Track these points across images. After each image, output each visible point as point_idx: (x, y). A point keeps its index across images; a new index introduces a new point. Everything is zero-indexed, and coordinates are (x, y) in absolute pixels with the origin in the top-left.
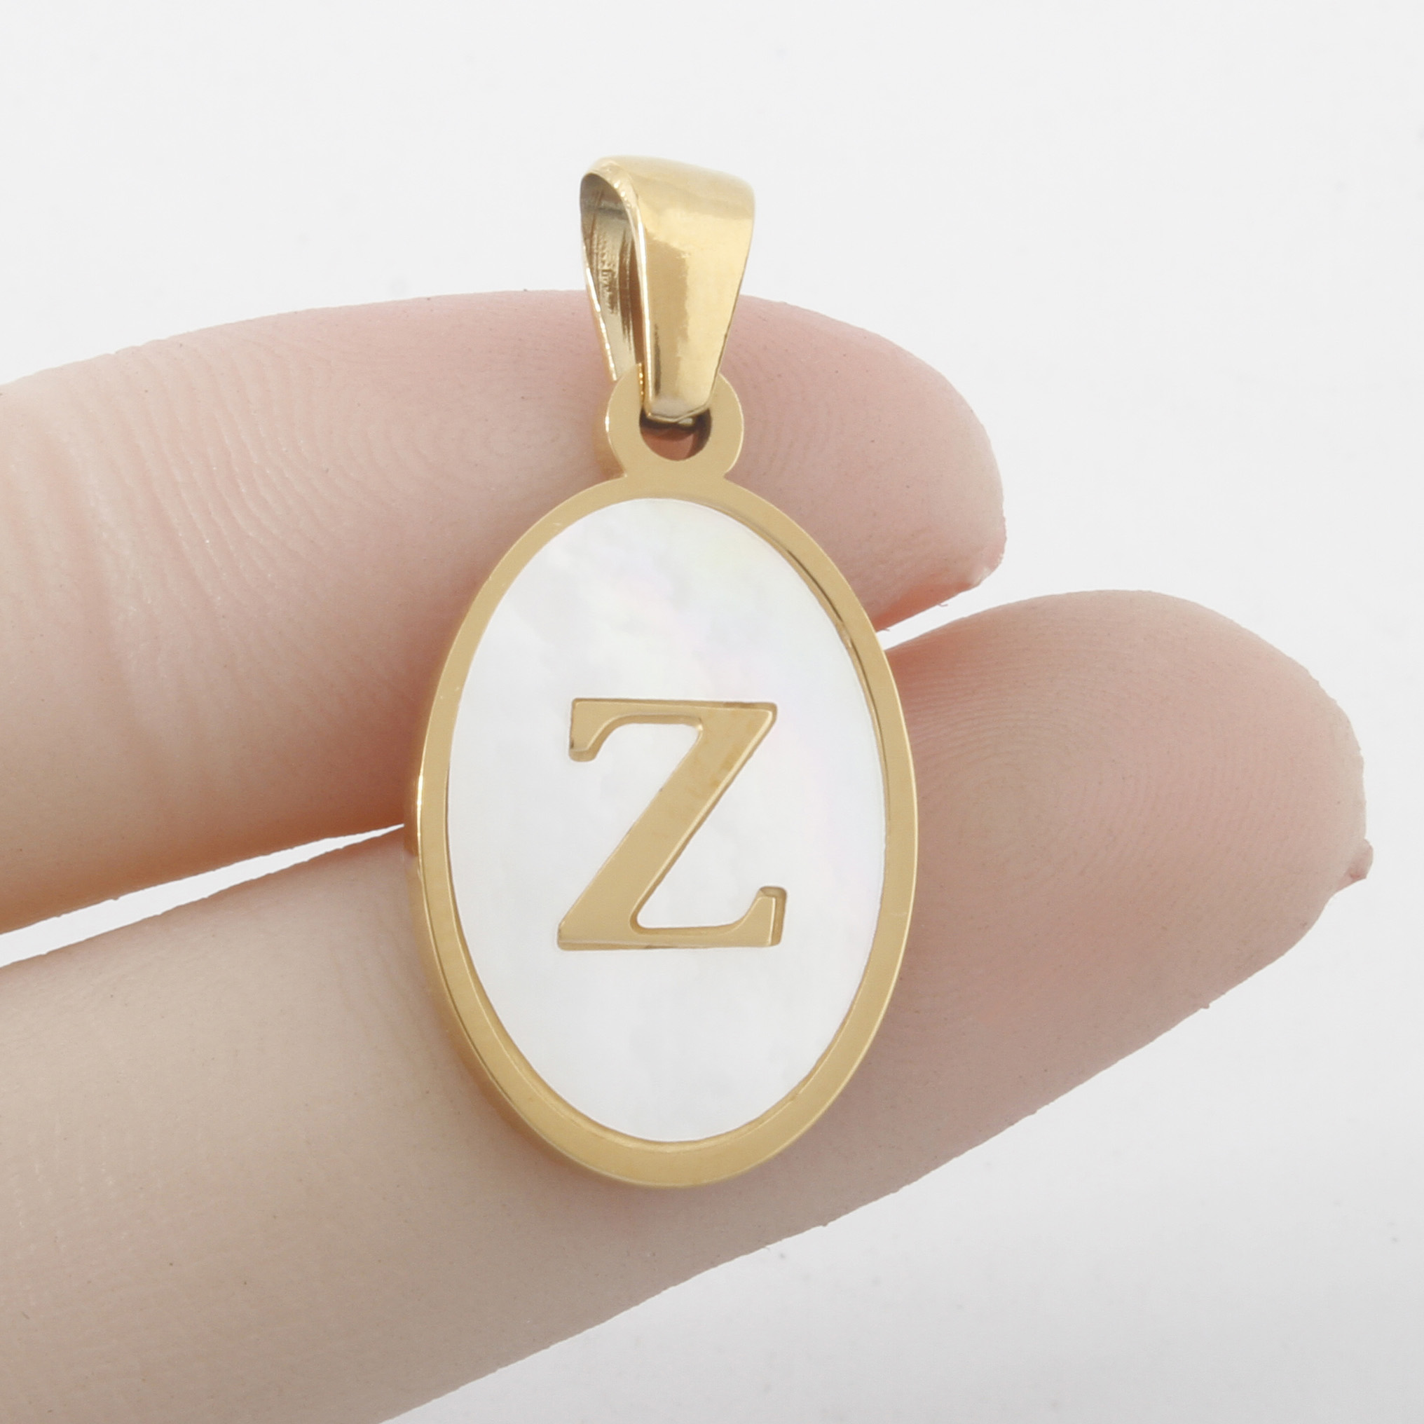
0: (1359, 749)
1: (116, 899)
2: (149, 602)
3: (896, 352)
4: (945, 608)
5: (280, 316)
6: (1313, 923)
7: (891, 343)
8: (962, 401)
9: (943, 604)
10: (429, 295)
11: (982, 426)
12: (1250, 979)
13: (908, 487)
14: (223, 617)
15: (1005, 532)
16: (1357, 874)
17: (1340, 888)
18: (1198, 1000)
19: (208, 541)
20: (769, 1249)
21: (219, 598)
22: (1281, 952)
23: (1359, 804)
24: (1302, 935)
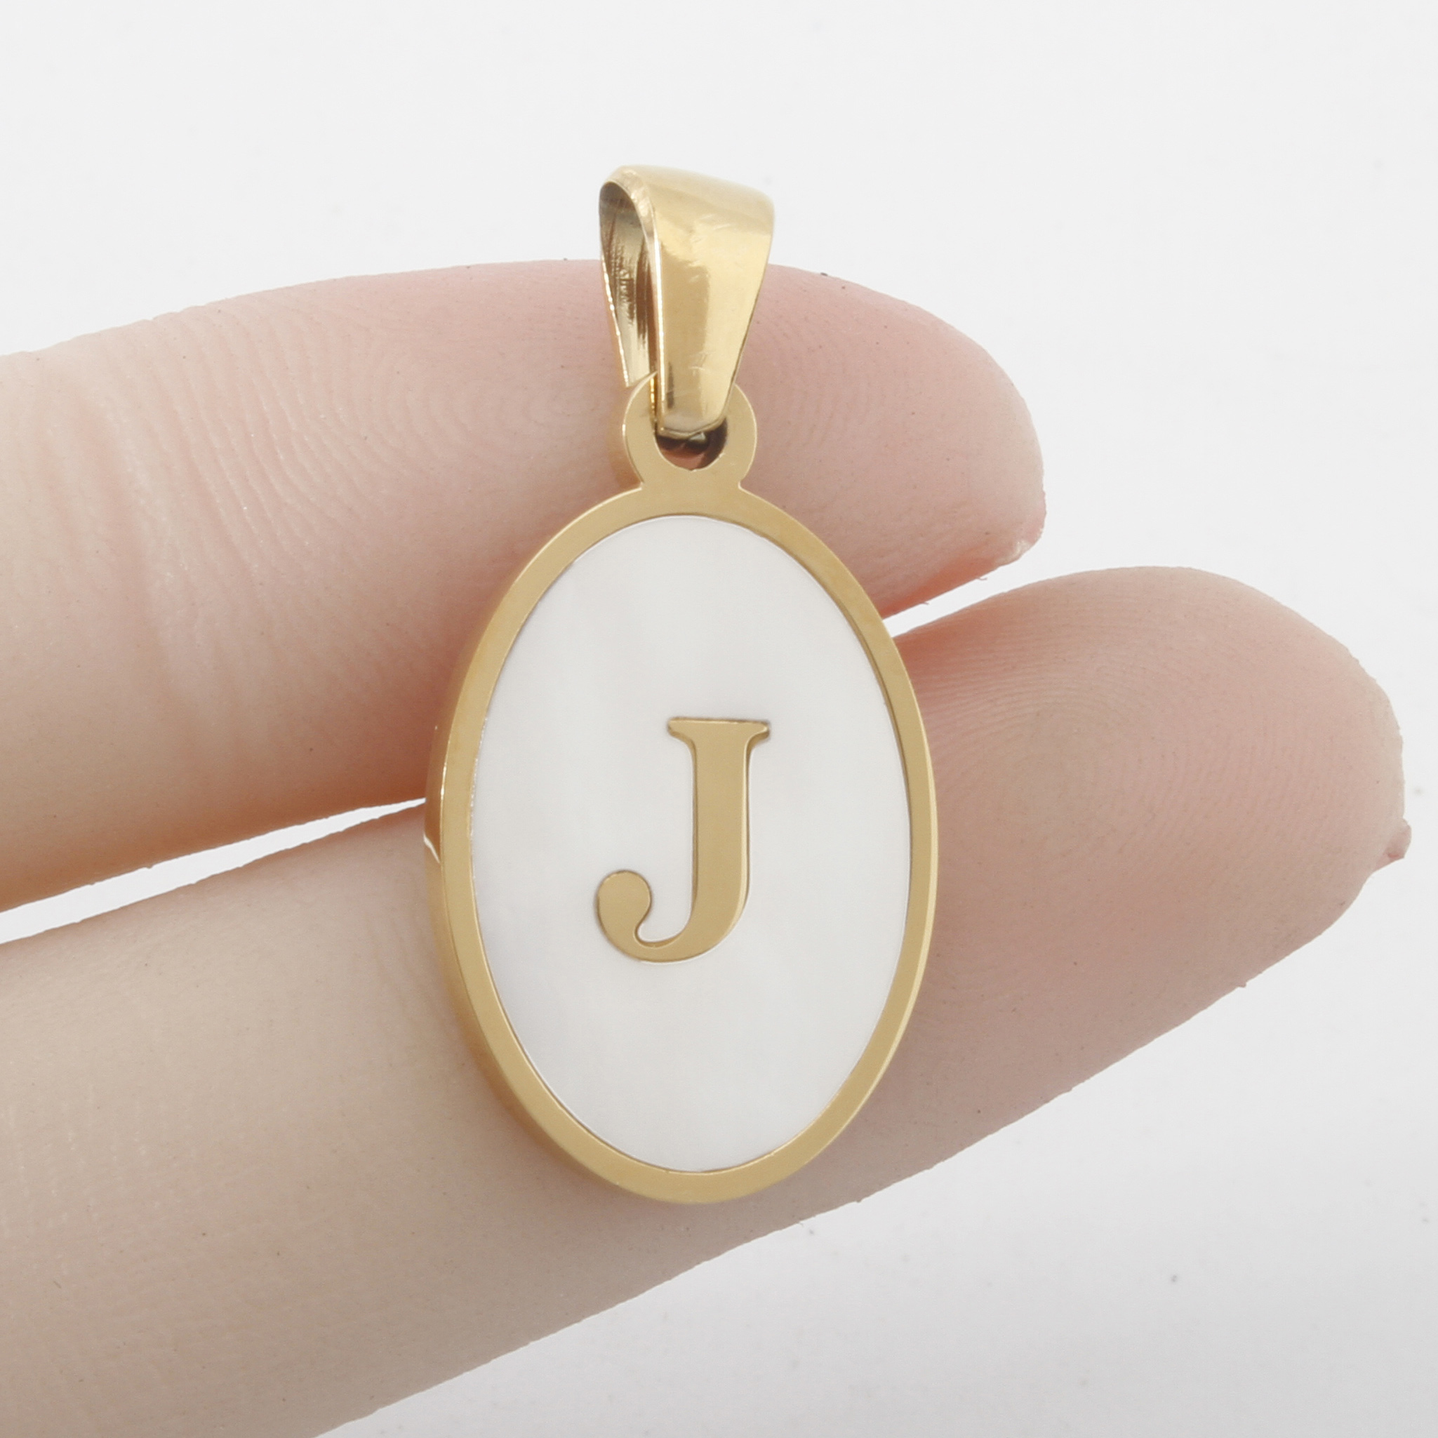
0: (1398, 728)
1: (150, 867)
2: (186, 569)
3: (937, 323)
5: (318, 284)
8: (1003, 374)
13: (948, 460)
14: (261, 584)
15: (1045, 506)
16: (1395, 853)
17: (1378, 868)
18: (1235, 979)
19: (245, 509)
20: (802, 1224)
21: (256, 565)
22: (1318, 931)
23: (1398, 784)
24: (1339, 915)
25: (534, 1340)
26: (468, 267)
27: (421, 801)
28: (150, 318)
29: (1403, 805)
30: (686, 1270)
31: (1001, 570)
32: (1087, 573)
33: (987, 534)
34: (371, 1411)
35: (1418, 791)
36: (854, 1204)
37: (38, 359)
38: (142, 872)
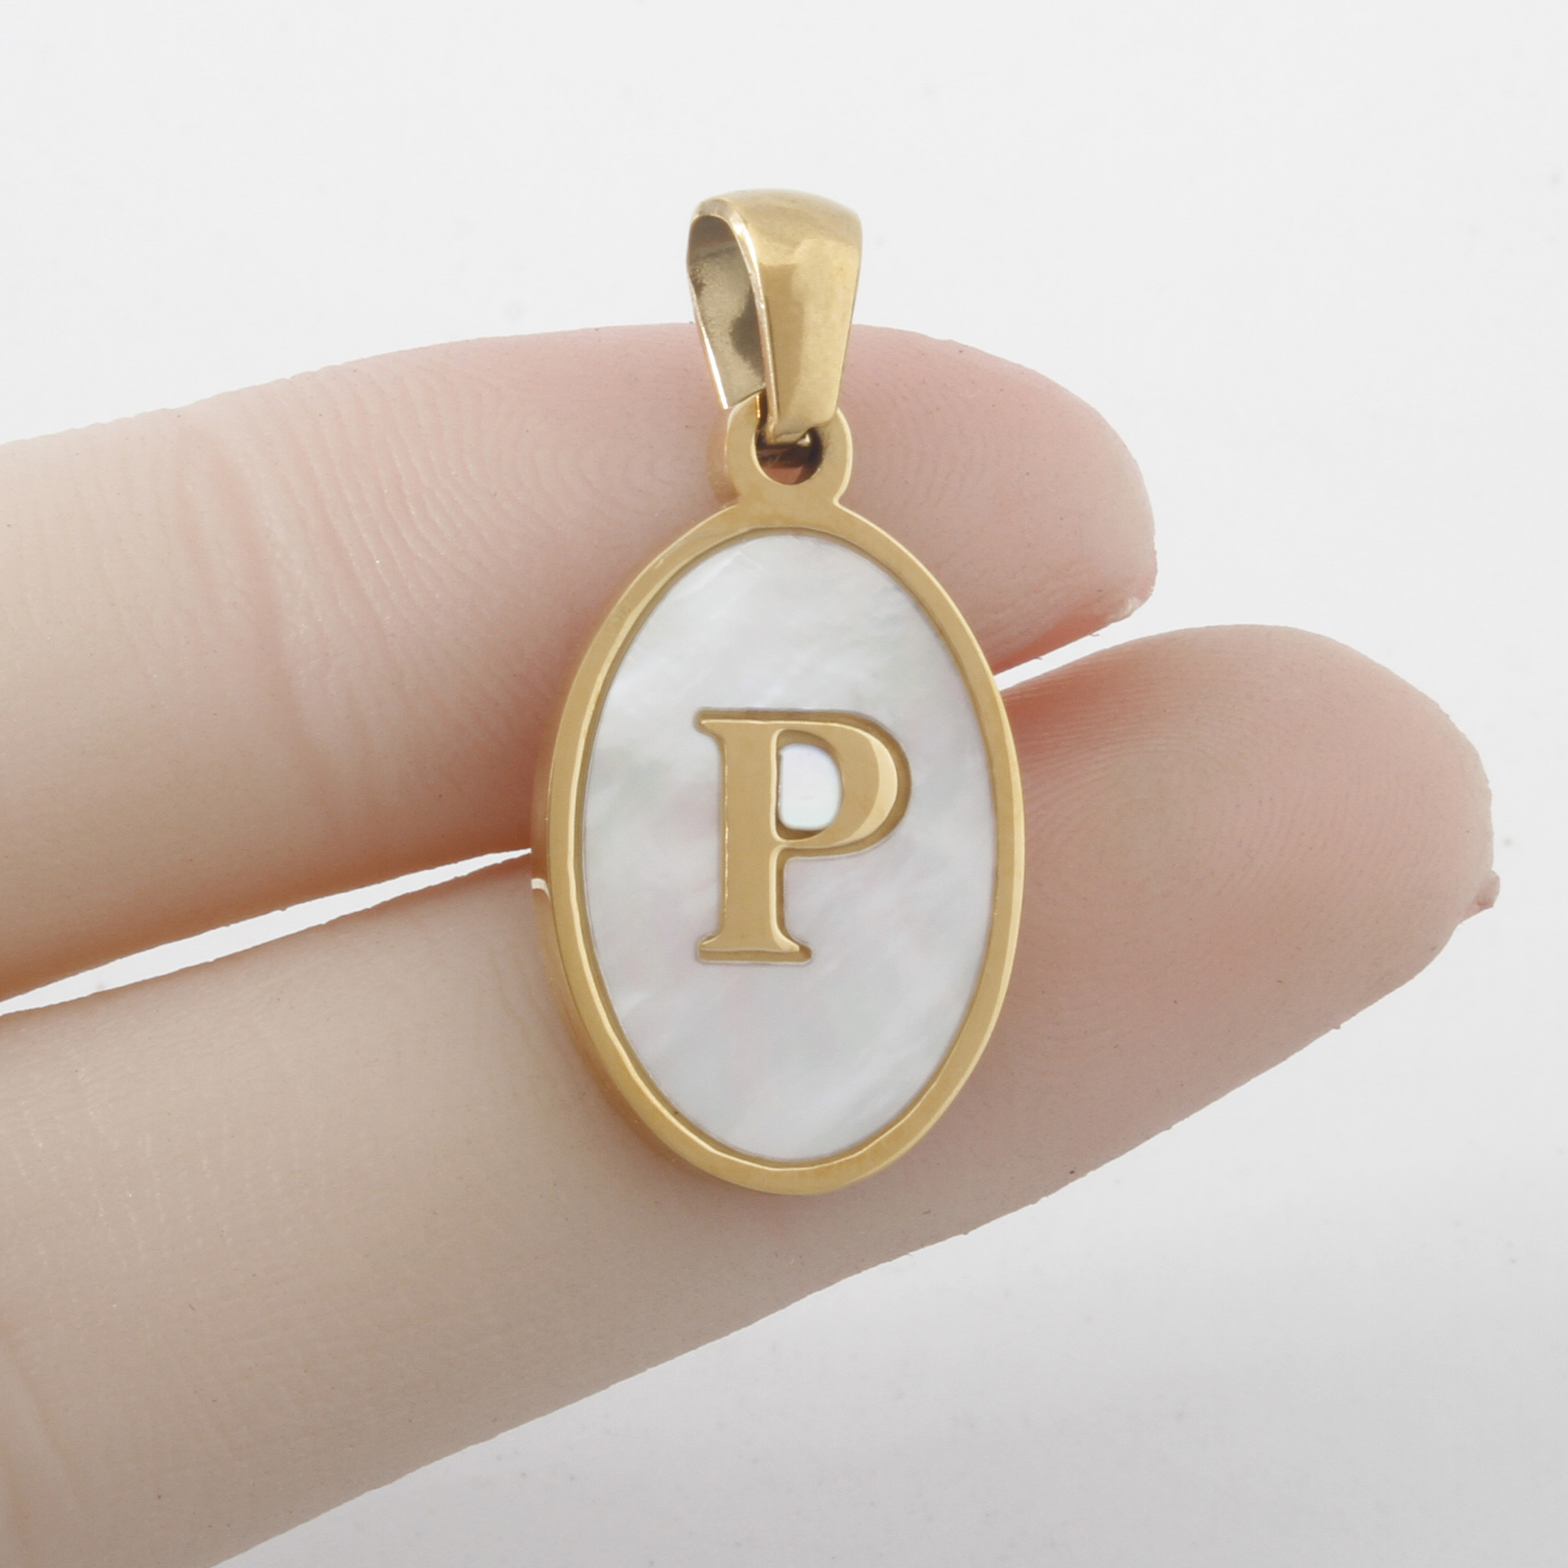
0: (1487, 781)
1: (283, 909)
2: (320, 620)
3: (1051, 386)
4: (1096, 638)
5: (452, 344)
6: (1441, 948)
7: (1048, 380)
8: (1116, 436)
9: (1095, 633)
10: (597, 326)
11: (1135, 461)
12: (1380, 1001)
13: (1062, 519)
14: (393, 635)
15: (1156, 564)
16: (1484, 903)
17: (1467, 916)
18: (1330, 1020)
19: (378, 562)
20: (911, 1255)
21: (388, 618)
22: (1410, 976)
23: (1487, 835)
24: (1431, 959)
25: (651, 1366)
26: (597, 330)
27: (528, 851)
28: (288, 377)
29: (1492, 855)
30: (798, 1299)
31: (1113, 626)
32: (1186, 630)
33: (1099, 591)
34: (491, 1435)
35: (1508, 842)
36: (962, 1236)
37: (179, 416)
38: (276, 915)
